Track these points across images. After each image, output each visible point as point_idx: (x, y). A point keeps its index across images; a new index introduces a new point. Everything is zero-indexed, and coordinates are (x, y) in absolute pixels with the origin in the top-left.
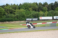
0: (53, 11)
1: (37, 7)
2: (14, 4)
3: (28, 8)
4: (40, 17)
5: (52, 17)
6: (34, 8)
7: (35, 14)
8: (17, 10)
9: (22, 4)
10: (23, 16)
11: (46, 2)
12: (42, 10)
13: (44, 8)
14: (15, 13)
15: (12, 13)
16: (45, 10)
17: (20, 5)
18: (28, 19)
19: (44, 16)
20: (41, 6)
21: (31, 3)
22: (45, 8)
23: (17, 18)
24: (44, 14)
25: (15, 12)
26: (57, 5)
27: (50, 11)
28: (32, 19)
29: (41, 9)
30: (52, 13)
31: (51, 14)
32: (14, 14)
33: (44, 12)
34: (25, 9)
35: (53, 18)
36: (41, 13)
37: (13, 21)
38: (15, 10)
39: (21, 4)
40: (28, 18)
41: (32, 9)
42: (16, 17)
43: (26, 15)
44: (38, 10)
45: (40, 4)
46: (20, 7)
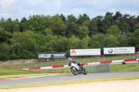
0: (101, 35)
1: (63, 25)
2: (10, 19)
3: (42, 28)
4: (71, 50)
5: (100, 49)
6: (56, 28)
7: (59, 43)
8: (16, 33)
9: (28, 19)
10: (31, 49)
11: (85, 15)
12: (77, 34)
13: (81, 28)
14: (11, 40)
15: (3, 41)
16: (84, 32)
17: (22, 21)
18: (42, 56)
19: (80, 47)
20: (73, 23)
21: (48, 16)
22: (84, 28)
23: (16, 52)
24: (80, 43)
25: (11, 37)
26: (111, 20)
27: (96, 36)
28: (52, 56)
29: (74, 31)
30: (99, 39)
31: (97, 42)
32: (9, 42)
33: (81, 38)
34: (36, 30)
35: (102, 52)
36: (74, 39)
37: (7, 60)
38: (10, 34)
39: (24, 18)
40: (42, 52)
41: (53, 30)
42: (13, 52)
43: (37, 46)
44: (67, 34)
45: (72, 18)
46: (23, 25)
